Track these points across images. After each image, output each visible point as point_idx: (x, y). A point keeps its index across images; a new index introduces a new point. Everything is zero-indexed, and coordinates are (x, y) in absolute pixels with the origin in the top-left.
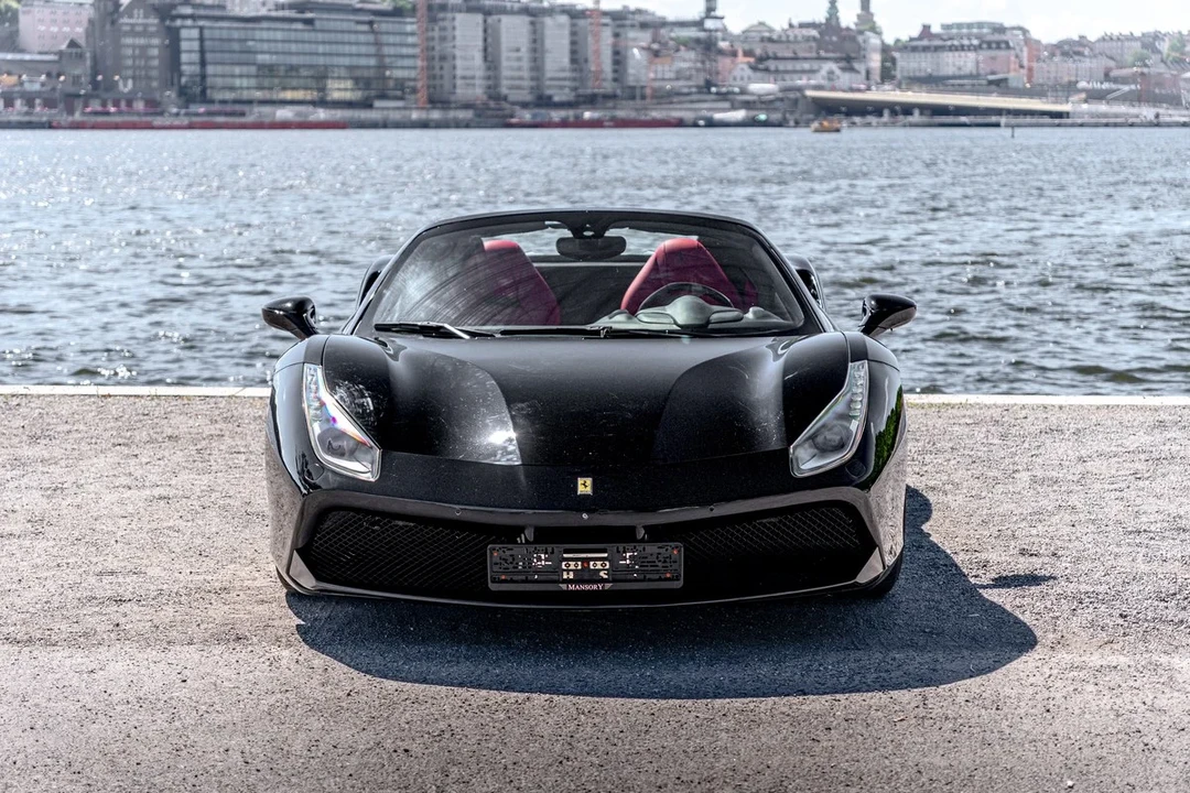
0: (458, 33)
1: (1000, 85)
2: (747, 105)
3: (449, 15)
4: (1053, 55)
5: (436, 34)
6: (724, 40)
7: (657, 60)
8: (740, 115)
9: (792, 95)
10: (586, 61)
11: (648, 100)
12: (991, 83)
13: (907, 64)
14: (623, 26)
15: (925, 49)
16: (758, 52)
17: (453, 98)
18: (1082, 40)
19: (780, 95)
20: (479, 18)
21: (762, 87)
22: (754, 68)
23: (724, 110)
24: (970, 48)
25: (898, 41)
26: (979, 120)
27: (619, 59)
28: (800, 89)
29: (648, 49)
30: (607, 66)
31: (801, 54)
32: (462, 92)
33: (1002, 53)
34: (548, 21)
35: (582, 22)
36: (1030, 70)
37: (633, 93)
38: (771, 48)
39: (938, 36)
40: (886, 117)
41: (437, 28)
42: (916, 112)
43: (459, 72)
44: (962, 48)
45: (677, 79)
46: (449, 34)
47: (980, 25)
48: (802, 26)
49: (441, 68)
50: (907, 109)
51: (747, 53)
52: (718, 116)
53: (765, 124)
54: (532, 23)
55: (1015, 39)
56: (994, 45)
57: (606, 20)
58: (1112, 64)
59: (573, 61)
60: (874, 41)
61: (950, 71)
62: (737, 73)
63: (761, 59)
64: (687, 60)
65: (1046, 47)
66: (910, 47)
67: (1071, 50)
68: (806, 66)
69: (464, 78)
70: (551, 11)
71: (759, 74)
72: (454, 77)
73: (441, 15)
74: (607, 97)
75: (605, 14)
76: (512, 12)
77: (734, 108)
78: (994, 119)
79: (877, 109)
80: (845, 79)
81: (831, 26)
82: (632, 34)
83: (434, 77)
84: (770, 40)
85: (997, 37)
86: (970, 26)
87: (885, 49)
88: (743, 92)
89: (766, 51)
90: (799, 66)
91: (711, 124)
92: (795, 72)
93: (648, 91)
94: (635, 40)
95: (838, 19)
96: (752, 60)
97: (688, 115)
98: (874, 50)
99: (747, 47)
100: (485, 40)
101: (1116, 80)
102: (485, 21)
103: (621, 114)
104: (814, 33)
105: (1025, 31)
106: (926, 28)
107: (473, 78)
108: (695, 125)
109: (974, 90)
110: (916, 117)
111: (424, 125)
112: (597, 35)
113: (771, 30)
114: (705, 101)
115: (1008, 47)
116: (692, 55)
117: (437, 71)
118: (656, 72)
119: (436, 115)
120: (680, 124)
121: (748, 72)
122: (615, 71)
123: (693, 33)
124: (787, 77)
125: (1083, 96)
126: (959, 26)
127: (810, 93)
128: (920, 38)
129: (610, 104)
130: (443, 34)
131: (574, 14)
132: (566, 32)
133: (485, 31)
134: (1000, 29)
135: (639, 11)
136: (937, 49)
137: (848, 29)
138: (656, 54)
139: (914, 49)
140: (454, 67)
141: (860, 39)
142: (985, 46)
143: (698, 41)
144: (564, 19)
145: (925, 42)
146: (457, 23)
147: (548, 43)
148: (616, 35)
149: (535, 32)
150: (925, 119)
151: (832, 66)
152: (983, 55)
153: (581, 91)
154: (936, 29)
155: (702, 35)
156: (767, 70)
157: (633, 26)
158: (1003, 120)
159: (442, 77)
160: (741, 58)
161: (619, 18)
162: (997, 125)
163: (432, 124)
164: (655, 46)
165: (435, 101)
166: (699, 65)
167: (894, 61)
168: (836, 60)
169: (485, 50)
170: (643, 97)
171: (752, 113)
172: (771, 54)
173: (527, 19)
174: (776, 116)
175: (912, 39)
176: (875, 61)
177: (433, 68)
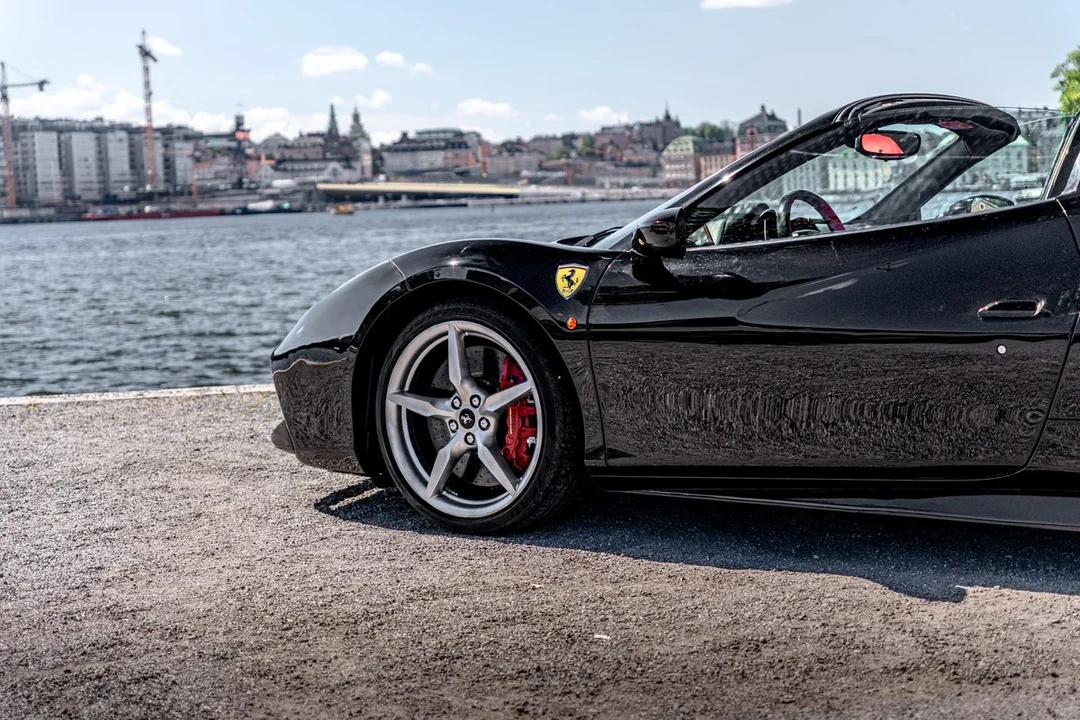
0: (37, 147)
1: (464, 176)
2: (273, 197)
3: (29, 134)
4: (500, 153)
5: (19, 149)
6: (250, 147)
7: (200, 165)
8: (268, 204)
9: (308, 188)
10: (143, 166)
11: (194, 196)
12: (458, 174)
13: (392, 161)
14: (171, 139)
15: (405, 150)
16: (277, 156)
17: (35, 199)
18: (519, 142)
19: (298, 188)
20: (54, 136)
21: (282, 183)
22: (275, 168)
23: (254, 201)
24: (439, 148)
25: (382, 145)
26: (453, 202)
27: (169, 164)
28: (314, 183)
29: (192, 156)
30: (161, 172)
31: (311, 156)
32: (43, 195)
33: (462, 152)
34: (110, 136)
35: (137, 137)
36: (484, 163)
37: (185, 192)
38: (288, 153)
39: (414, 141)
40: (381, 202)
41: (19, 145)
42: (404, 198)
43: (40, 179)
44: (432, 149)
45: (216, 178)
46: (29, 148)
47: (444, 131)
48: (311, 135)
49: (25, 176)
50: (397, 196)
51: (269, 157)
52: (252, 206)
53: (289, 211)
54: (98, 139)
55: (474, 140)
56: (456, 145)
57: (158, 135)
58: (542, 157)
59: (133, 167)
60: (365, 145)
61: (425, 166)
62: (262, 172)
63: (280, 161)
64: (223, 164)
65: (495, 147)
66: (394, 149)
67: (512, 147)
68: (316, 165)
69: (43, 183)
70: (113, 128)
71: (280, 174)
72: (36, 183)
73: (22, 134)
74: (162, 194)
75: (157, 130)
76: (80, 130)
77: (262, 200)
78: (463, 201)
79: (373, 197)
80: (346, 174)
81: (332, 134)
82: (178, 145)
83: (19, 184)
84: (286, 147)
85: (458, 140)
86: (437, 132)
87: (374, 152)
88: (269, 186)
89: (284, 155)
90: (309, 166)
91: (246, 212)
92: (306, 170)
93: (194, 189)
94: (180, 149)
95: (336, 130)
96: (273, 162)
97: (229, 206)
98: (366, 152)
99: (268, 152)
100: (60, 153)
101: (548, 169)
102: (59, 138)
103: (176, 206)
104: (320, 140)
105: (478, 135)
106: (405, 135)
107: (51, 183)
108: (233, 213)
109: (448, 179)
110: (404, 201)
111: (14, 221)
112: (152, 149)
113: (285, 139)
114: (238, 195)
115: (467, 147)
116: (226, 160)
117: (21, 178)
118: (198, 173)
119: (25, 213)
120: (222, 213)
121: (270, 172)
122: (166, 174)
123: (224, 143)
124: (301, 174)
125: (525, 181)
126: (429, 132)
127: (321, 186)
128: (401, 142)
129: (165, 199)
130: (25, 149)
131: (131, 131)
132: (125, 144)
133: (59, 146)
134: (459, 134)
135: (180, 128)
136: (414, 150)
137: (345, 137)
138: (198, 160)
139: (397, 150)
140: (36, 175)
141: (355, 144)
142: (450, 146)
143: (229, 149)
144: (123, 135)
145: (404, 145)
146: (36, 140)
147: (112, 153)
148: (166, 146)
149: (99, 145)
150: (410, 203)
151: (334, 165)
152: (450, 153)
153: (141, 190)
154: (412, 135)
155: (234, 144)
156: (285, 170)
157: (178, 138)
158: (470, 202)
159: (25, 184)
160: (264, 161)
161: (167, 133)
162: (465, 205)
163: (21, 220)
164: (198, 154)
165: (20, 203)
166: (232, 167)
167: (381, 159)
168: (339, 160)
169: (60, 160)
170: (190, 194)
171: (278, 203)
172: (287, 158)
173: (92, 135)
174: (296, 205)
175: (395, 144)
176: (367, 160)
177: (18, 176)
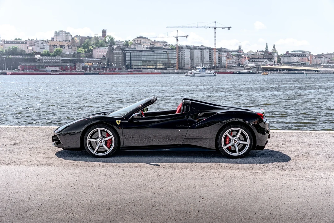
0: (185, 53)
1: (304, 64)
2: (248, 69)
3: (183, 50)
4: (316, 58)
5: (180, 54)
6: (243, 55)
7: (228, 59)
8: (246, 71)
9: (258, 67)
10: (213, 59)
11: (226, 68)
12: (302, 64)
13: (283, 60)
14: (221, 52)
15: (287, 56)
16: (250, 57)
17: (184, 67)
18: (323, 55)
19: (255, 67)
20: (190, 50)
21: (251, 65)
22: (249, 61)
23: (243, 70)
24: (297, 56)
25: (281, 55)
26: (298, 72)
27: (220, 59)
28: (260, 65)
29: (226, 57)
30: (217, 61)
31: (260, 58)
32: (186, 66)
33: (304, 57)
34: (205, 51)
35: (212, 51)
36: (311, 61)
37: (223, 66)
38: (253, 56)
39: (290, 54)
40: (278, 71)
41: (180, 52)
42: (285, 70)
43: (185, 62)
44: (296, 56)
45: (233, 63)
46: (183, 54)
47: (300, 51)
48: (260, 51)
49: (181, 61)
50: (283, 70)
51: (248, 58)
52: (241, 71)
53: (252, 73)
54: (201, 51)
55: (307, 54)
56: (303, 56)
57: (217, 51)
58: (329, 60)
59: (210, 59)
60: (276, 55)
61: (293, 61)
62: (246, 62)
63: (251, 59)
64: (235, 59)
65: (314, 56)
67: (320, 56)
68: (261, 60)
69: (186, 63)
70: (205, 48)
71: (250, 62)
72: (184, 63)
73: (181, 50)
74: (217, 67)
75: (217, 49)
76: (197, 49)
77: (245, 70)
78: (303, 72)
79: (276, 70)
80: (270, 63)
81: (266, 51)
82: (223, 53)
83: (180, 63)
84: (253, 55)
85: (303, 54)
86: (297, 51)
87: (278, 57)
88: (247, 66)
89: (252, 57)
90: (259, 60)
91: (240, 73)
92: (258, 61)
93: (226, 66)
94: (223, 55)
95: (268, 50)
96: (249, 59)
97: (235, 71)
98: (276, 57)
99: (248, 56)
100: (191, 55)
101: (330, 63)
102: (191, 51)
103: (221, 71)
104: (263, 53)
105: (310, 53)
106: (288, 52)
107: (188, 63)
108: (236, 73)
109: (299, 65)
110: (285, 71)
111: (178, 73)
112: (215, 55)
113: (253, 53)
114: (239, 68)
115: (306, 56)
116: (236, 58)
117: (181, 62)
118: (228, 62)
119: (180, 71)
120: (233, 73)
121: (248, 62)
122: (219, 62)
123: (236, 53)
124: (257, 63)
125: (323, 67)
126: (295, 51)
127: (261, 66)
128: (286, 54)
129: (218, 69)
130: (182, 54)
131: (210, 49)
132: (208, 53)
133: (191, 53)
134: (304, 52)
135: (224, 49)
136: (290, 56)
137: (270, 52)
138: (228, 58)
139: (285, 56)
140: (184, 61)
141: (273, 54)
142: (301, 56)
143: (237, 55)
144: (208, 50)
145: (287, 55)
146: (185, 51)
147: (204, 55)
148: (219, 54)
149: (202, 53)
150: (287, 72)
153: (212, 66)
154: (290, 52)
155: (238, 54)
156: (252, 61)
157: (223, 52)
158: (304, 72)
159: (181, 63)
160: (246, 58)
161: (220, 50)
163: (179, 73)
164: (228, 56)
165: (179, 68)
166: (237, 60)
167: (280, 59)
168: (267, 59)
169: (191, 57)
170: (225, 67)
171: (249, 71)
172: (253, 58)
173: (200, 50)
174: (254, 71)
175: (284, 54)
176: (276, 59)
177: (180, 61)
